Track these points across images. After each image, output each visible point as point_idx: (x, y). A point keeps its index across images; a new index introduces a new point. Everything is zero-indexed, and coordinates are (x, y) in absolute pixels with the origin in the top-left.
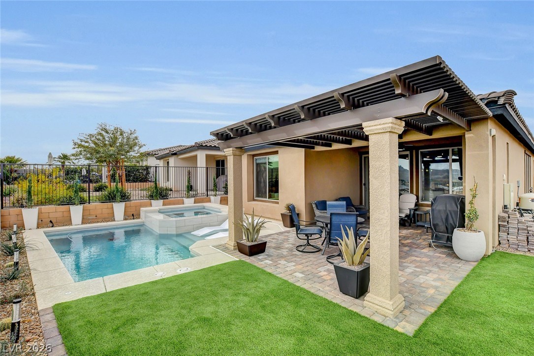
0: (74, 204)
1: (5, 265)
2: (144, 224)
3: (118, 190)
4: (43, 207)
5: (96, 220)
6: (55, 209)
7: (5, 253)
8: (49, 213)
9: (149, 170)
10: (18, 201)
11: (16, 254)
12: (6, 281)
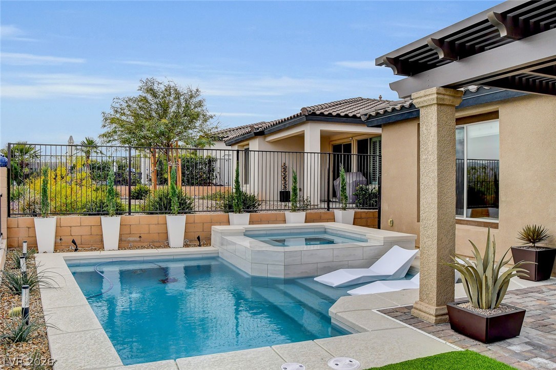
0: (107, 214)
1: (10, 312)
2: (218, 257)
3: (175, 192)
4: (63, 217)
5: (140, 244)
6: (79, 220)
7: (11, 289)
8: (71, 227)
9: (214, 164)
10: (29, 205)
11: (25, 292)
12: (9, 343)
